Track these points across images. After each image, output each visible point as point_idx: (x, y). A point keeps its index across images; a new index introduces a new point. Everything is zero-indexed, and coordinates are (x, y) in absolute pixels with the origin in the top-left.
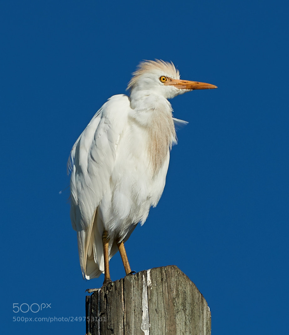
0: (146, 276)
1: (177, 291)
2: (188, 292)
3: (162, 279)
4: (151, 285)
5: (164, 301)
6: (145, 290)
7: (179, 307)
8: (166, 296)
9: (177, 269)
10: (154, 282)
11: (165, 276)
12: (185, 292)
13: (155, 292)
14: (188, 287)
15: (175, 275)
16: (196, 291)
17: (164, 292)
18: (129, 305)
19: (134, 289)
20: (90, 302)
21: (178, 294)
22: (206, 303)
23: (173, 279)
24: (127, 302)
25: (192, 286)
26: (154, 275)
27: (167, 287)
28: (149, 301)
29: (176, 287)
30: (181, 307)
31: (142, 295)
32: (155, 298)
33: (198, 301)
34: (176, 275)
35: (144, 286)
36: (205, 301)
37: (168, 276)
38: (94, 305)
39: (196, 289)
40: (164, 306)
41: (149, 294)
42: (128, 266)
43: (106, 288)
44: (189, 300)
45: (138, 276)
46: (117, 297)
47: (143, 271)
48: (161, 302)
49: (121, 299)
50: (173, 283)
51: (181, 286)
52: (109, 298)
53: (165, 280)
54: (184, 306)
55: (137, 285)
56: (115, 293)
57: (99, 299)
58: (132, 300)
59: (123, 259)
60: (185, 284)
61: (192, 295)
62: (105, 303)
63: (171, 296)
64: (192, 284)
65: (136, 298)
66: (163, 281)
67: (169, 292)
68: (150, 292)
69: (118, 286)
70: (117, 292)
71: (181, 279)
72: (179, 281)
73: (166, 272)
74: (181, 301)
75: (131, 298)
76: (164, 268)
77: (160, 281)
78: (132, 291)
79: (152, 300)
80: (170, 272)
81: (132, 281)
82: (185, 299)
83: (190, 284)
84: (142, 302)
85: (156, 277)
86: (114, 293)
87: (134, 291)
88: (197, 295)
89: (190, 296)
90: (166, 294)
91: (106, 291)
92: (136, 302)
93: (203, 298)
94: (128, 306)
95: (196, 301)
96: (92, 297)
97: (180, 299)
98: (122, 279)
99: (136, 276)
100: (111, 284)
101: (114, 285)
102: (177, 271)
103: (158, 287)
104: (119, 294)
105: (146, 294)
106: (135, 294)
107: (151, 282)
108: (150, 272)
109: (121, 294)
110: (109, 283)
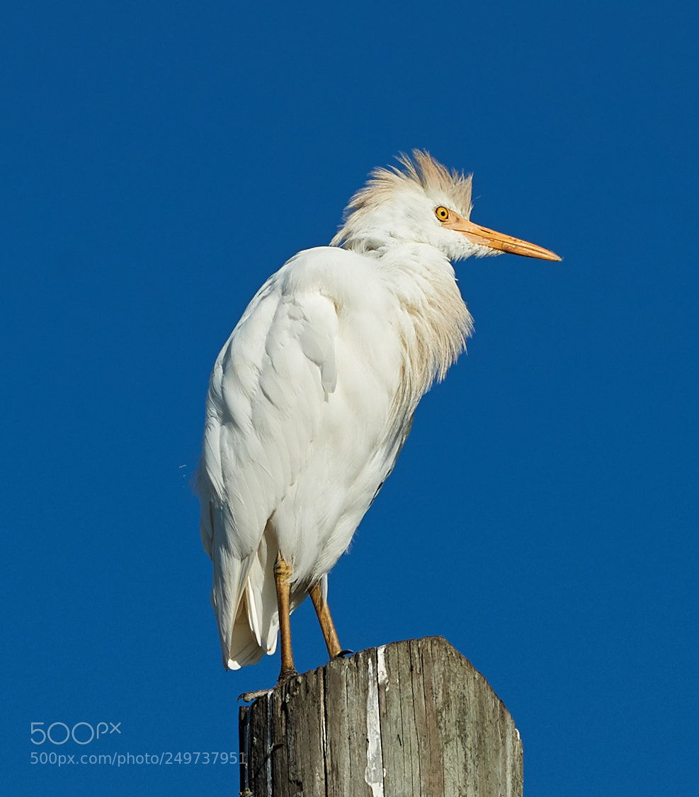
0: (375, 661)
1: (446, 694)
2: (471, 697)
3: (412, 667)
4: (387, 681)
5: (416, 716)
6: (372, 692)
7: (450, 730)
8: (421, 705)
9: (446, 644)
10: (395, 674)
11: (417, 660)
12: (464, 697)
13: (395, 697)
14: (469, 685)
15: (440, 659)
16: (489, 694)
17: (415, 697)
18: (337, 726)
19: (349, 690)
20: (249, 720)
21: (448, 701)
22: (511, 721)
23: (436, 666)
24: (332, 720)
25: (479, 683)
26: (393, 659)
27: (422, 685)
28: (383, 717)
29: (444, 685)
30: (454, 731)
31: (366, 703)
32: (395, 710)
33: (494, 717)
34: (443, 659)
35: (370, 683)
36: (508, 717)
37: (424, 661)
38: (259, 727)
39: (489, 690)
40: (416, 729)
41: (383, 700)
42: (333, 639)
43: (284, 688)
44: (473, 714)
45: (357, 661)
46: (309, 708)
47: (369, 650)
48: (411, 720)
49: (319, 713)
50: (437, 676)
51: (454, 682)
52: (291, 710)
53: (418, 670)
54: (462, 728)
55: (354, 681)
56: (306, 699)
57: (269, 713)
58: (343, 715)
59: (323, 623)
60: (463, 678)
61: (480, 703)
62: (283, 722)
63: (432, 706)
64: (479, 679)
65: (354, 711)
66: (414, 672)
67: (427, 697)
68: (384, 697)
69: (312, 683)
70: (310, 697)
71: (455, 667)
72: (450, 671)
73: (421, 651)
74: (454, 717)
75: (342, 711)
76: (415, 642)
77: (407, 672)
78: (344, 694)
79: (389, 715)
80: (430, 651)
81: (343, 672)
82: (463, 712)
83: (474, 678)
84: (366, 719)
85: (398, 662)
86: (303, 699)
87: (348, 694)
88: (492, 703)
89: (476, 706)
90: (421, 702)
91: (286, 695)
92: (353, 719)
93: (505, 711)
94: (335, 729)
95: (489, 716)
96: (254, 709)
97: (454, 712)
98: (321, 668)
99: (352, 662)
100: (296, 680)
101: (302, 682)
102: (446, 649)
103: (403, 685)
104: (314, 701)
105: (375, 702)
106: (351, 703)
107: (387, 674)
108: (385, 652)
109: (318, 702)
110: (292, 678)
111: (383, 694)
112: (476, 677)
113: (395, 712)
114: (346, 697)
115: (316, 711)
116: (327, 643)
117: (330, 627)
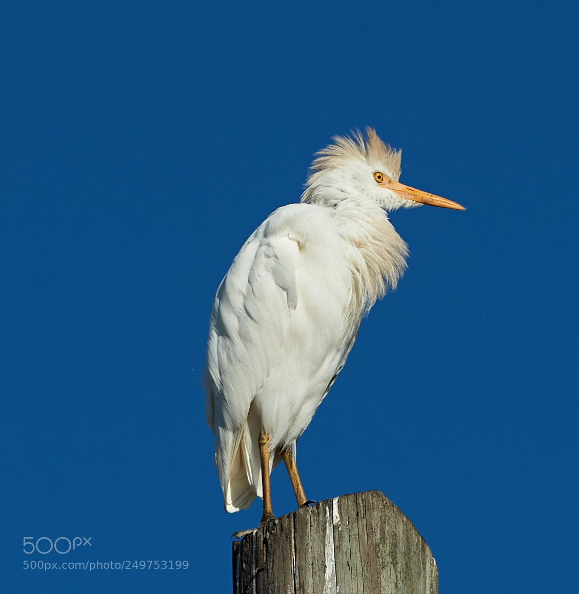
0: (331, 508)
1: (383, 532)
2: (401, 535)
3: (358, 513)
4: (340, 523)
5: (361, 548)
6: (329, 531)
7: (385, 559)
8: (365, 540)
9: (382, 497)
10: (345, 518)
11: (362, 508)
12: (396, 534)
13: (346, 535)
14: (399, 526)
15: (378, 507)
16: (413, 533)
17: (360, 534)
18: (304, 556)
19: (312, 529)
20: (239, 551)
21: (384, 538)
22: (429, 552)
23: (375, 512)
24: (300, 551)
25: (406, 524)
26: (344, 507)
27: (365, 526)
28: (337, 549)
29: (381, 526)
30: (388, 559)
31: (325, 538)
32: (345, 543)
33: (417, 549)
34: (380, 507)
35: (327, 524)
36: (427, 549)
37: (366, 509)
38: (246, 556)
39: (413, 530)
40: (361, 558)
41: (337, 537)
42: (300, 492)
43: (265, 528)
44: (402, 547)
45: (318, 508)
46: (283, 543)
47: (327, 500)
48: (357, 551)
49: (290, 546)
50: (376, 520)
51: (388, 524)
52: (270, 544)
53: (362, 515)
54: (394, 557)
55: (316, 523)
56: (281, 536)
57: (254, 546)
58: (307, 548)
59: (293, 480)
60: (395, 521)
61: (407, 538)
62: (264, 552)
63: (372, 541)
64: (407, 522)
65: (315, 545)
66: (359, 516)
67: (369, 535)
68: (337, 534)
69: (286, 524)
70: (283, 535)
71: (389, 513)
72: (385, 515)
73: (364, 501)
74: (388, 549)
75: (307, 544)
76: (360, 494)
77: (354, 516)
78: (308, 532)
79: (341, 547)
80: (371, 501)
81: (308, 516)
82: (394, 546)
83: (403, 520)
84: (324, 550)
85: (348, 509)
86: (279, 536)
87: (311, 532)
88: (415, 539)
89: (404, 541)
90: (364, 538)
91: (266, 533)
92: (315, 550)
93: (425, 545)
94: (302, 558)
95: (413, 548)
96: (244, 543)
97: (388, 545)
98: (292, 514)
99: (315, 509)
100: (274, 522)
101: (279, 523)
102: (382, 500)
103: (351, 526)
104: (287, 538)
105: (331, 538)
106: (313, 539)
107: (340, 517)
108: (338, 502)
109: (290, 538)
110: (271, 520)
111: (337, 532)
112: (404, 520)
113: (345, 545)
114: (310, 534)
115: (288, 544)
116: (296, 495)
117: (298, 484)
